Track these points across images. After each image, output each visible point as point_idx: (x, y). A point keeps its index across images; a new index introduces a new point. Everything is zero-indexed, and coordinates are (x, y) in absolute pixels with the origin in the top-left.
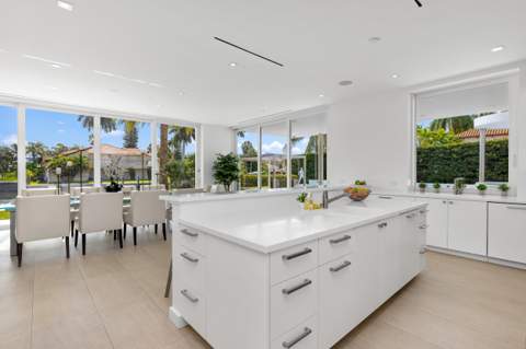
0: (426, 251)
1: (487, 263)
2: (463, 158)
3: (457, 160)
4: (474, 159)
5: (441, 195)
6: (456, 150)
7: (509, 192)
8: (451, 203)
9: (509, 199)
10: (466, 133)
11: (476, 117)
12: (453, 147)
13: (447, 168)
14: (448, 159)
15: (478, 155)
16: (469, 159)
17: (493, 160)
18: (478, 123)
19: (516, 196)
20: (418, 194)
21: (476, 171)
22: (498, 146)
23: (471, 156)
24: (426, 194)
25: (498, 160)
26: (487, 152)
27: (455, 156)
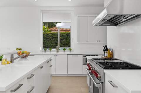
0: (52, 76)
1: (67, 76)
2: (53, 39)
3: (51, 39)
4: (56, 39)
5: (52, 53)
6: (51, 35)
7: (72, 51)
8: (57, 56)
9: (72, 53)
10: (52, 29)
11: (57, 23)
12: (50, 34)
13: (48, 42)
14: (48, 39)
15: (58, 37)
16: (55, 39)
17: (62, 39)
18: (58, 25)
19: (73, 52)
20: (44, 53)
21: (57, 43)
22: (63, 34)
23: (55, 38)
24: (47, 53)
25: (63, 40)
26: (60, 36)
27: (50, 37)
